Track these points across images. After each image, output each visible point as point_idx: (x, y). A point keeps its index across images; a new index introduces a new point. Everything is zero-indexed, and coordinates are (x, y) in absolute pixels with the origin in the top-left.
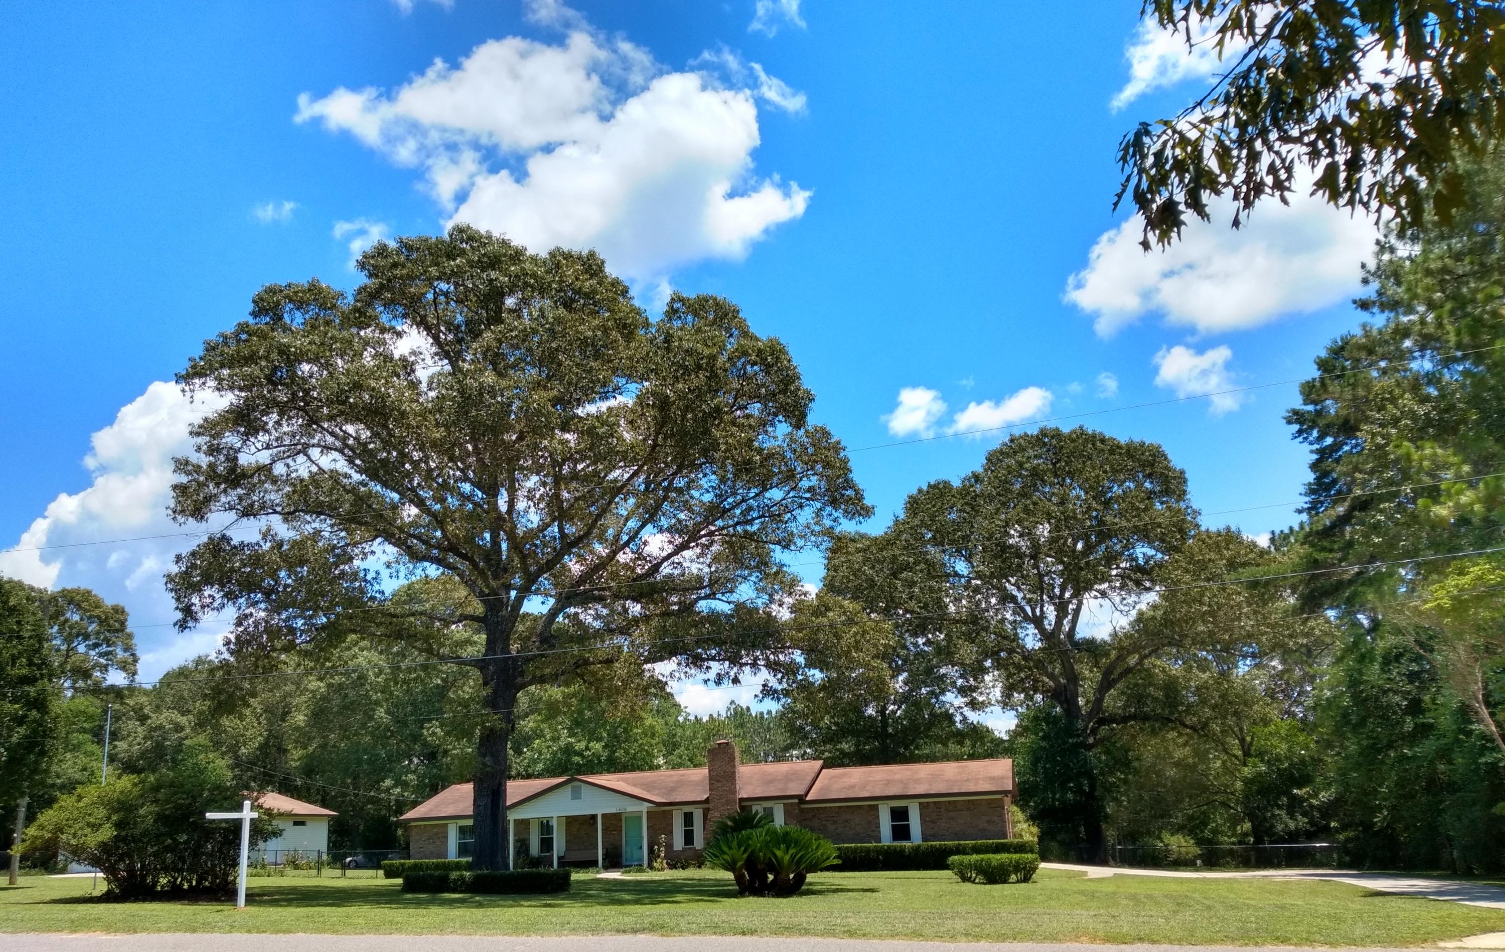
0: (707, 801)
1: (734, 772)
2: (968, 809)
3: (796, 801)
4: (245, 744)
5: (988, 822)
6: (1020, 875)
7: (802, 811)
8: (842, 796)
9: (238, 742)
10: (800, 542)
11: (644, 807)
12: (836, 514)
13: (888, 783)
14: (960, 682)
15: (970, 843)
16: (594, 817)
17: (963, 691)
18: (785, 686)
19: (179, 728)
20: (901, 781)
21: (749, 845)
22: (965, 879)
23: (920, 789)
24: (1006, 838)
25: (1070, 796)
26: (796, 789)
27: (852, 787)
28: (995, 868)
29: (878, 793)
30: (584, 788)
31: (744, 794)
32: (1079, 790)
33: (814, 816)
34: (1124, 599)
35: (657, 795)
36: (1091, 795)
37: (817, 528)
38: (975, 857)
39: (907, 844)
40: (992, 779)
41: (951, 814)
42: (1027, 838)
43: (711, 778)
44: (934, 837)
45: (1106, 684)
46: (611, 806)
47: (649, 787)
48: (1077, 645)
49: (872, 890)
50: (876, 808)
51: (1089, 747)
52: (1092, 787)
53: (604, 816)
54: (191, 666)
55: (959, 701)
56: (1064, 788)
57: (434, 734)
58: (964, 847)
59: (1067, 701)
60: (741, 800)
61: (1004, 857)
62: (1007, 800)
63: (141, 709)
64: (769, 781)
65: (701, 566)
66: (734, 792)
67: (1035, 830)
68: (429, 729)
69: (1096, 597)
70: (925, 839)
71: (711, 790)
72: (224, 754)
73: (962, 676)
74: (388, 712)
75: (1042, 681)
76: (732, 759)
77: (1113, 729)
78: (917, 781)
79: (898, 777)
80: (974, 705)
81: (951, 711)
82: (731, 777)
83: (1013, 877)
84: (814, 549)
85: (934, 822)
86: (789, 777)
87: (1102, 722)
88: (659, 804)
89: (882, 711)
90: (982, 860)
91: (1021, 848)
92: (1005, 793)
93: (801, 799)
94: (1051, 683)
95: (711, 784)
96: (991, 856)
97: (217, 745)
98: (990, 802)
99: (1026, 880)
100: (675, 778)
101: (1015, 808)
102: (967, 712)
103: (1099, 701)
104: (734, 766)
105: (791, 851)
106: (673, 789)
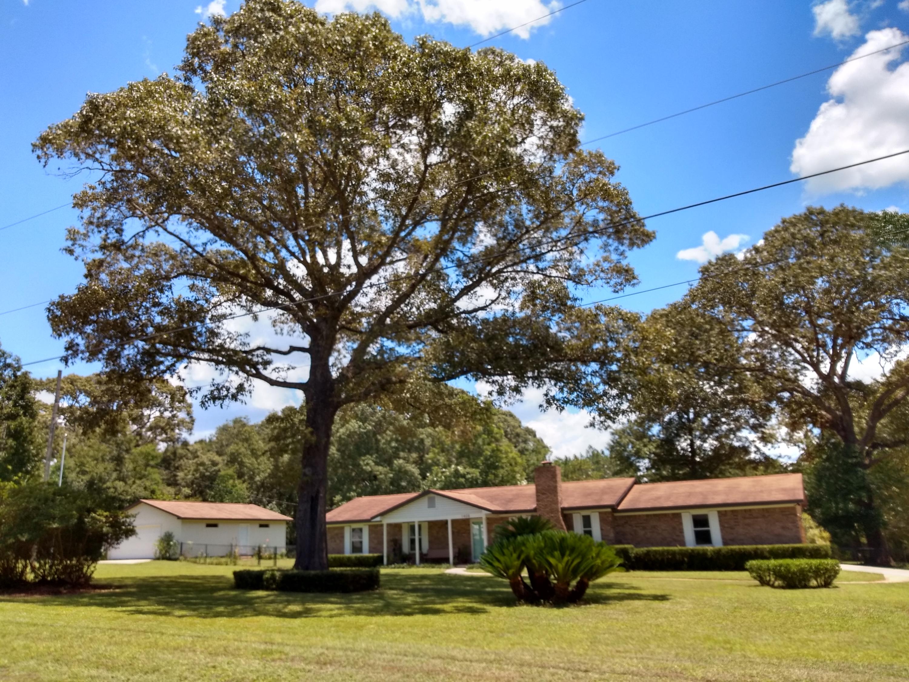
0: (535, 510)
1: (556, 487)
2: (764, 516)
3: (609, 510)
4: (259, 474)
5: (783, 528)
6: (821, 581)
7: (615, 518)
8: (649, 505)
9: (254, 473)
10: (590, 278)
11: (483, 515)
12: (622, 248)
13: (690, 494)
14: (752, 421)
15: (767, 547)
16: (446, 522)
17: (754, 428)
18: (565, 394)
19: (214, 464)
20: (701, 493)
21: (522, 552)
22: (764, 583)
23: (719, 500)
24: (800, 541)
25: (851, 506)
26: (609, 500)
27: (659, 498)
28: (794, 573)
29: (680, 503)
30: (438, 499)
31: (565, 505)
32: (859, 502)
33: (626, 523)
34: (887, 349)
35: (498, 505)
36: (869, 506)
37: (606, 265)
38: (773, 562)
39: (708, 548)
40: (785, 490)
41: (747, 521)
42: (820, 542)
43: (538, 491)
44: (733, 541)
45: (876, 415)
46: (459, 514)
47: (492, 499)
48: (850, 385)
49: (663, 598)
50: (679, 516)
51: (866, 467)
52: (870, 498)
53: (454, 522)
54: (231, 424)
55: (752, 436)
56: (846, 499)
57: (368, 464)
58: (762, 551)
59: (844, 429)
60: (563, 509)
61: (802, 562)
62: (799, 508)
63: (196, 452)
64: (588, 494)
65: (506, 307)
66: (556, 502)
67: (826, 534)
68: (364, 461)
69: (862, 348)
70: (725, 543)
71: (538, 500)
72: (244, 482)
73: (752, 417)
74: (338, 450)
75: (821, 414)
76: (554, 476)
77: (885, 452)
78: (716, 493)
79: (698, 490)
80: (765, 439)
81: (746, 445)
82: (554, 491)
83: (814, 583)
84: (606, 286)
85: (732, 528)
86: (604, 492)
87: (875, 446)
88: (494, 512)
89: (692, 445)
90: (781, 566)
91: (816, 553)
92: (798, 502)
93: (614, 508)
94: (829, 416)
95: (538, 496)
96: (788, 561)
97: (240, 475)
98: (782, 510)
99: (827, 584)
100: (514, 492)
101: (806, 516)
102: (760, 445)
103: (872, 428)
104: (556, 482)
105: (566, 559)
106: (510, 501)
